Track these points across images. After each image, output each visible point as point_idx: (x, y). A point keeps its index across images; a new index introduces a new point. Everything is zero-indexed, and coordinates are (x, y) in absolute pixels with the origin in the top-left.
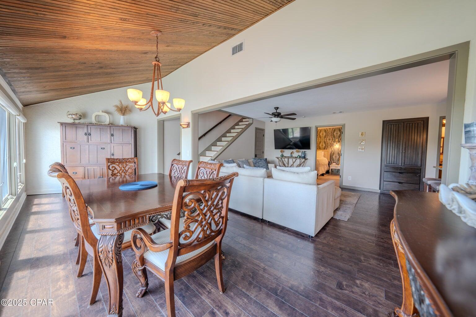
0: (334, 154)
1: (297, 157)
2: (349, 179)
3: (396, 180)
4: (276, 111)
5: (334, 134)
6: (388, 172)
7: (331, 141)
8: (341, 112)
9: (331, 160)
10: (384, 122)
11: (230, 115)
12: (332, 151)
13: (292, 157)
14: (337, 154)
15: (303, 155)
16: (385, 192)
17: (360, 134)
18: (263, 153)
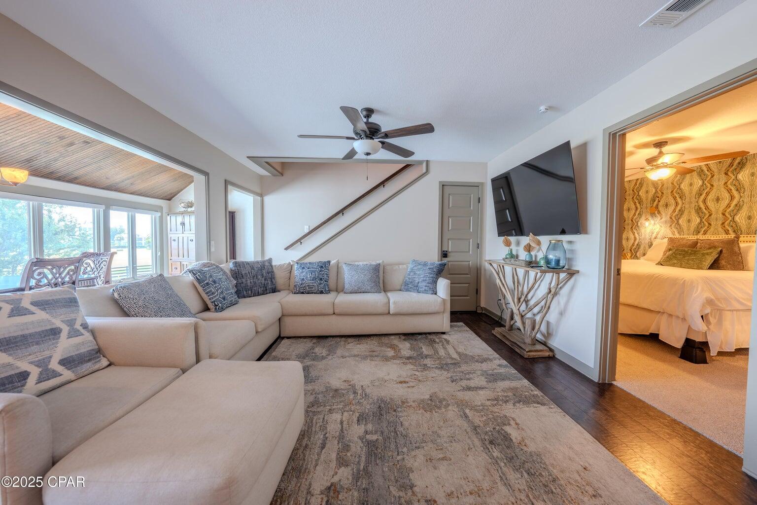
4: (368, 120)
18: (478, 248)
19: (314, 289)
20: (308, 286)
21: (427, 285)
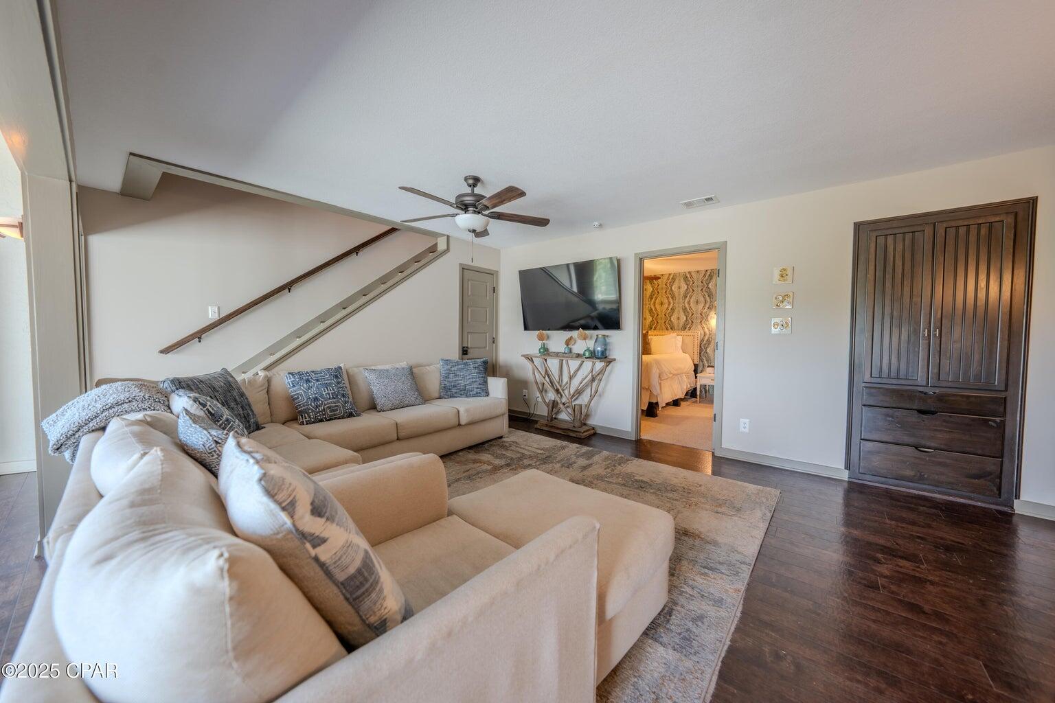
0: (709, 341)
1: (584, 355)
2: (742, 429)
3: (907, 439)
4: (473, 191)
5: (710, 286)
6: (877, 409)
7: (701, 305)
8: (711, 199)
9: (701, 360)
10: (858, 227)
11: (393, 230)
12: (705, 334)
13: (569, 354)
15: (599, 349)
16: (867, 477)
17: (777, 273)
18: (494, 342)
19: (340, 412)
20: (329, 408)
21: (479, 386)
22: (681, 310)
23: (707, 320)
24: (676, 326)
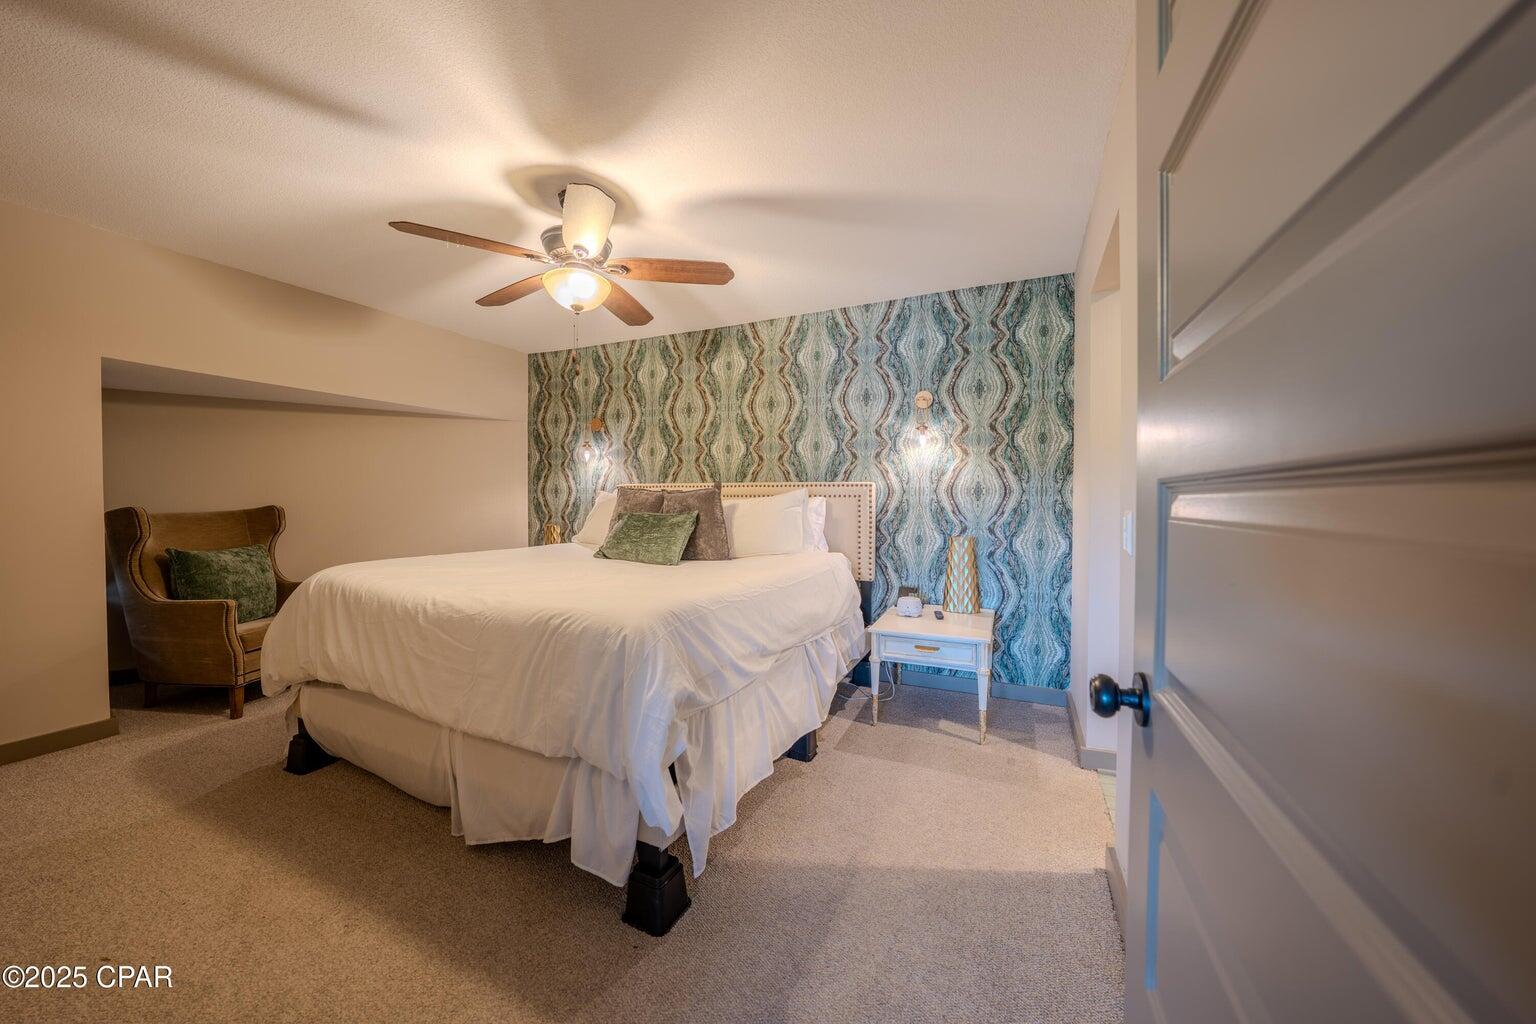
0: (901, 513)
5: (901, 348)
7: (878, 406)
9: (881, 568)
12: (889, 494)
14: (928, 517)
22: (824, 424)
23: (894, 449)
24: (810, 468)
